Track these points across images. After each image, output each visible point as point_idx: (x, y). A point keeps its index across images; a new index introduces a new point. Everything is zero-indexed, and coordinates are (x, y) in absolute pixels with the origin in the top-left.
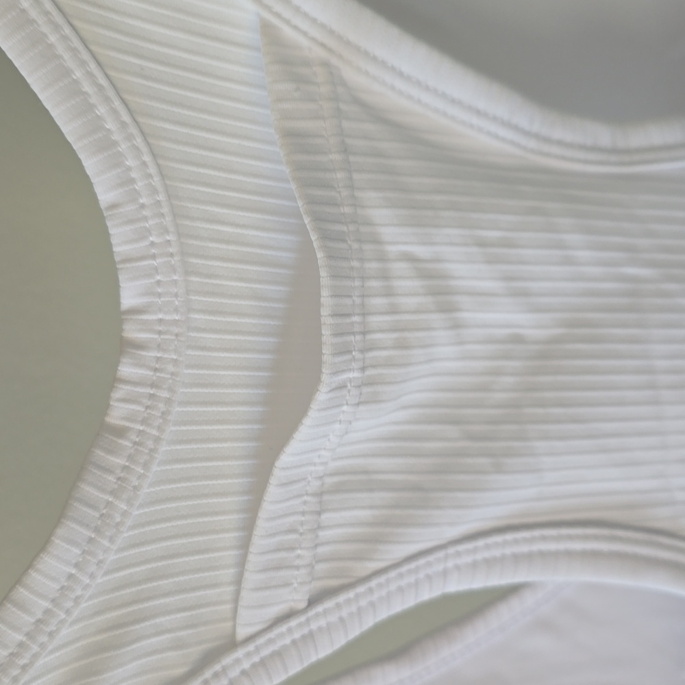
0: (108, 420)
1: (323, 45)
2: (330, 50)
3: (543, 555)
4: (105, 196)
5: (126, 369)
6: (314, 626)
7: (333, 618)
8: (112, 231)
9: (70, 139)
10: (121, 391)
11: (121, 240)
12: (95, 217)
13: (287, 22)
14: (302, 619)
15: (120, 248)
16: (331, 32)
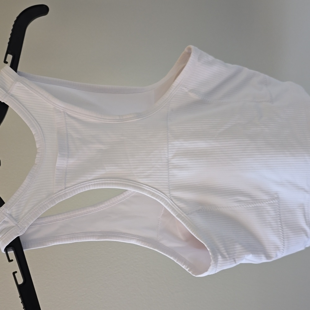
0: (35, 163)
1: (62, 109)
2: (64, 110)
3: (107, 183)
4: (34, 133)
5: (37, 156)
6: (66, 192)
7: (70, 191)
8: (35, 138)
9: (29, 126)
10: (36, 159)
11: (36, 138)
12: (32, 136)
13: (57, 107)
14: (64, 191)
15: (36, 140)
16: (63, 107)
